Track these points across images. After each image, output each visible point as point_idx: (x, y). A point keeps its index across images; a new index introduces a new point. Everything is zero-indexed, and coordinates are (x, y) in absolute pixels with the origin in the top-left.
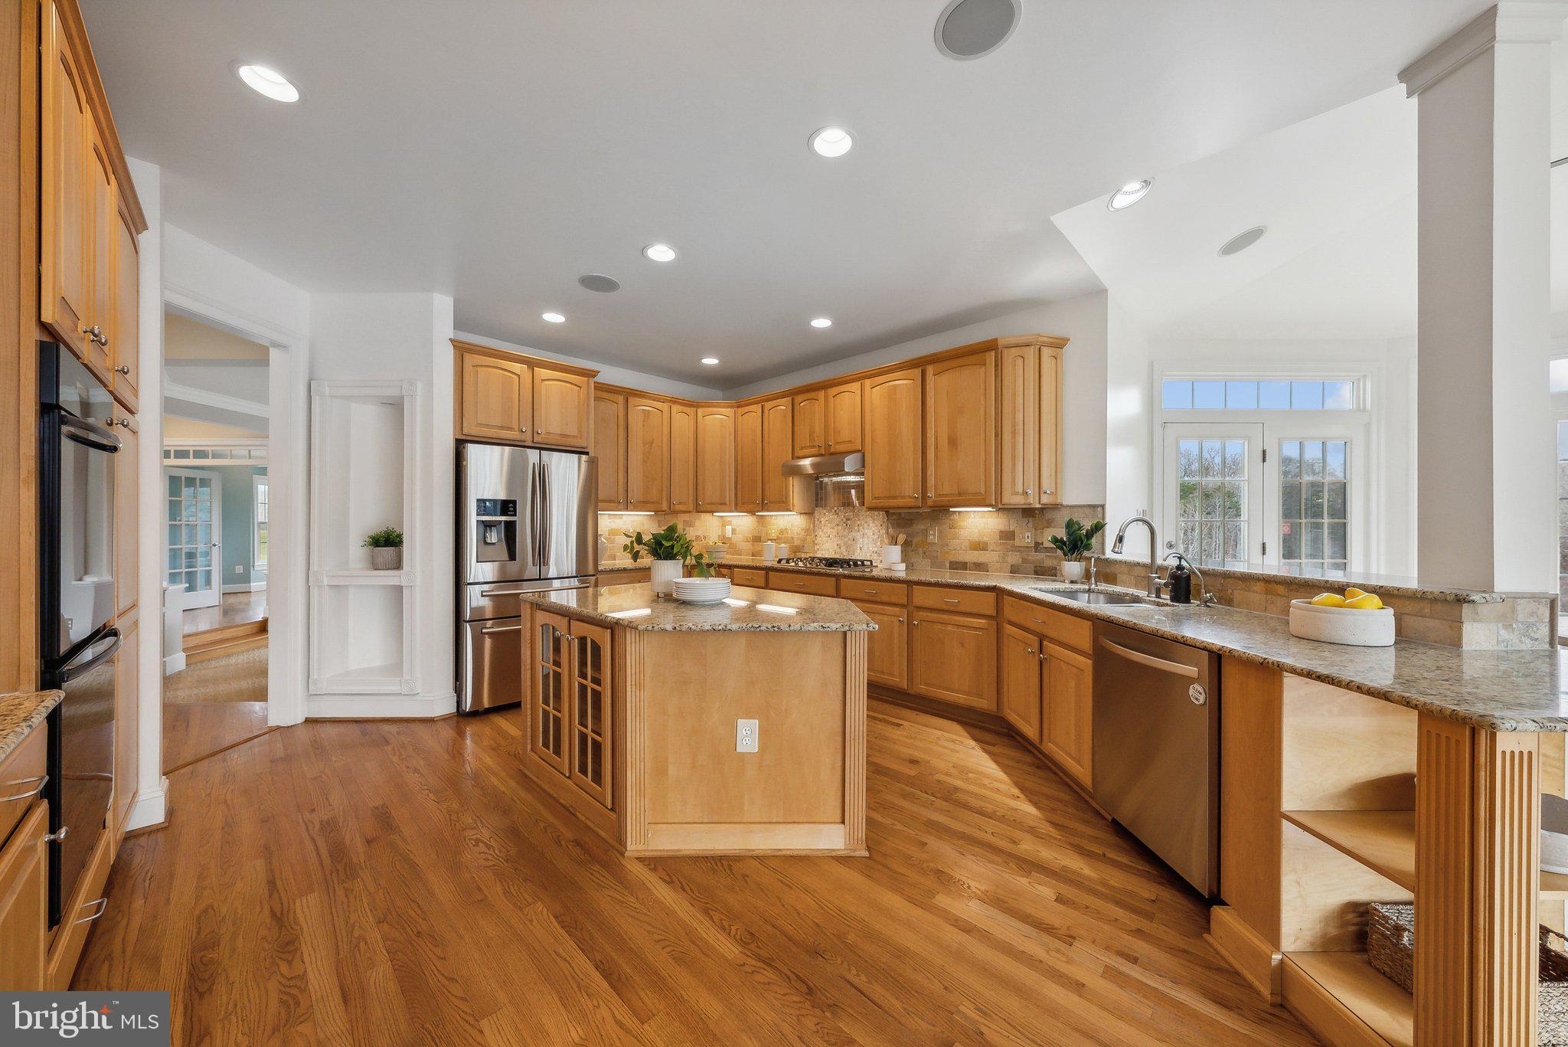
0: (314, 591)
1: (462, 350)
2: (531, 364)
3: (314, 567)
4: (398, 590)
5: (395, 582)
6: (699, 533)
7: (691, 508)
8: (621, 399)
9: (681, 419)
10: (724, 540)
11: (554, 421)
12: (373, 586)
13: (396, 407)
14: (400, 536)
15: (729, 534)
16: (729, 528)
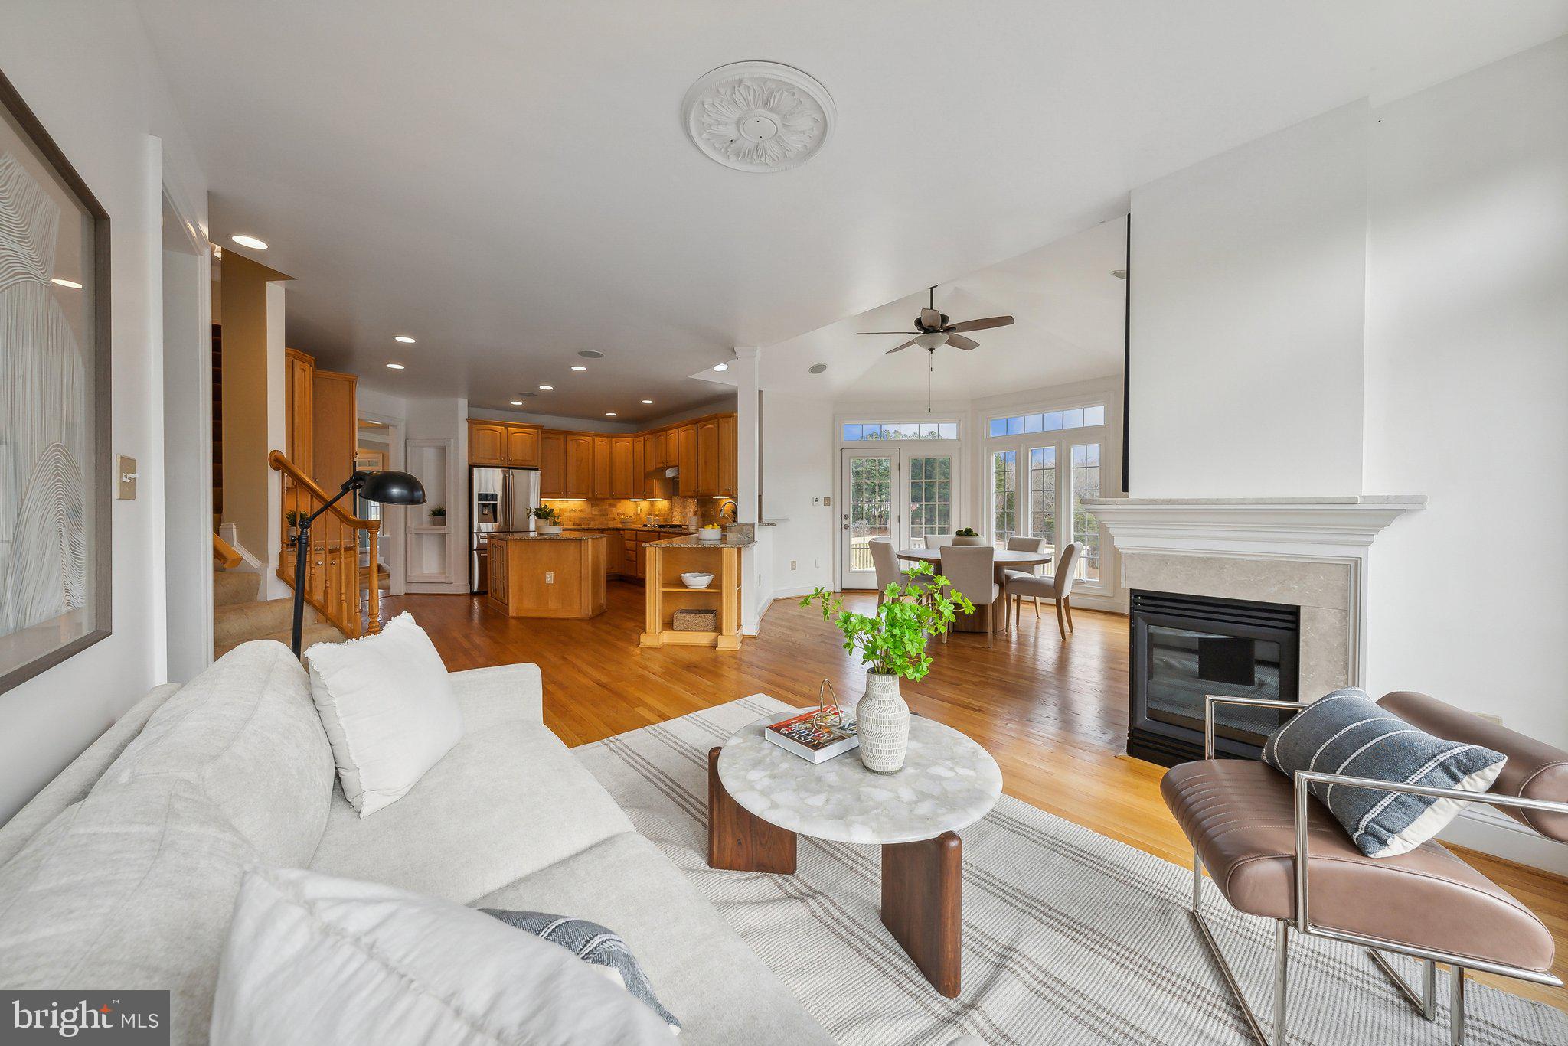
0: (408, 535)
1: (472, 422)
2: (506, 426)
3: (408, 525)
4: (443, 536)
5: (441, 531)
6: (620, 511)
7: (608, 496)
8: (562, 437)
9: (601, 444)
10: (636, 514)
11: (518, 453)
12: (434, 534)
13: (443, 451)
14: (445, 511)
15: (639, 512)
16: (639, 508)
